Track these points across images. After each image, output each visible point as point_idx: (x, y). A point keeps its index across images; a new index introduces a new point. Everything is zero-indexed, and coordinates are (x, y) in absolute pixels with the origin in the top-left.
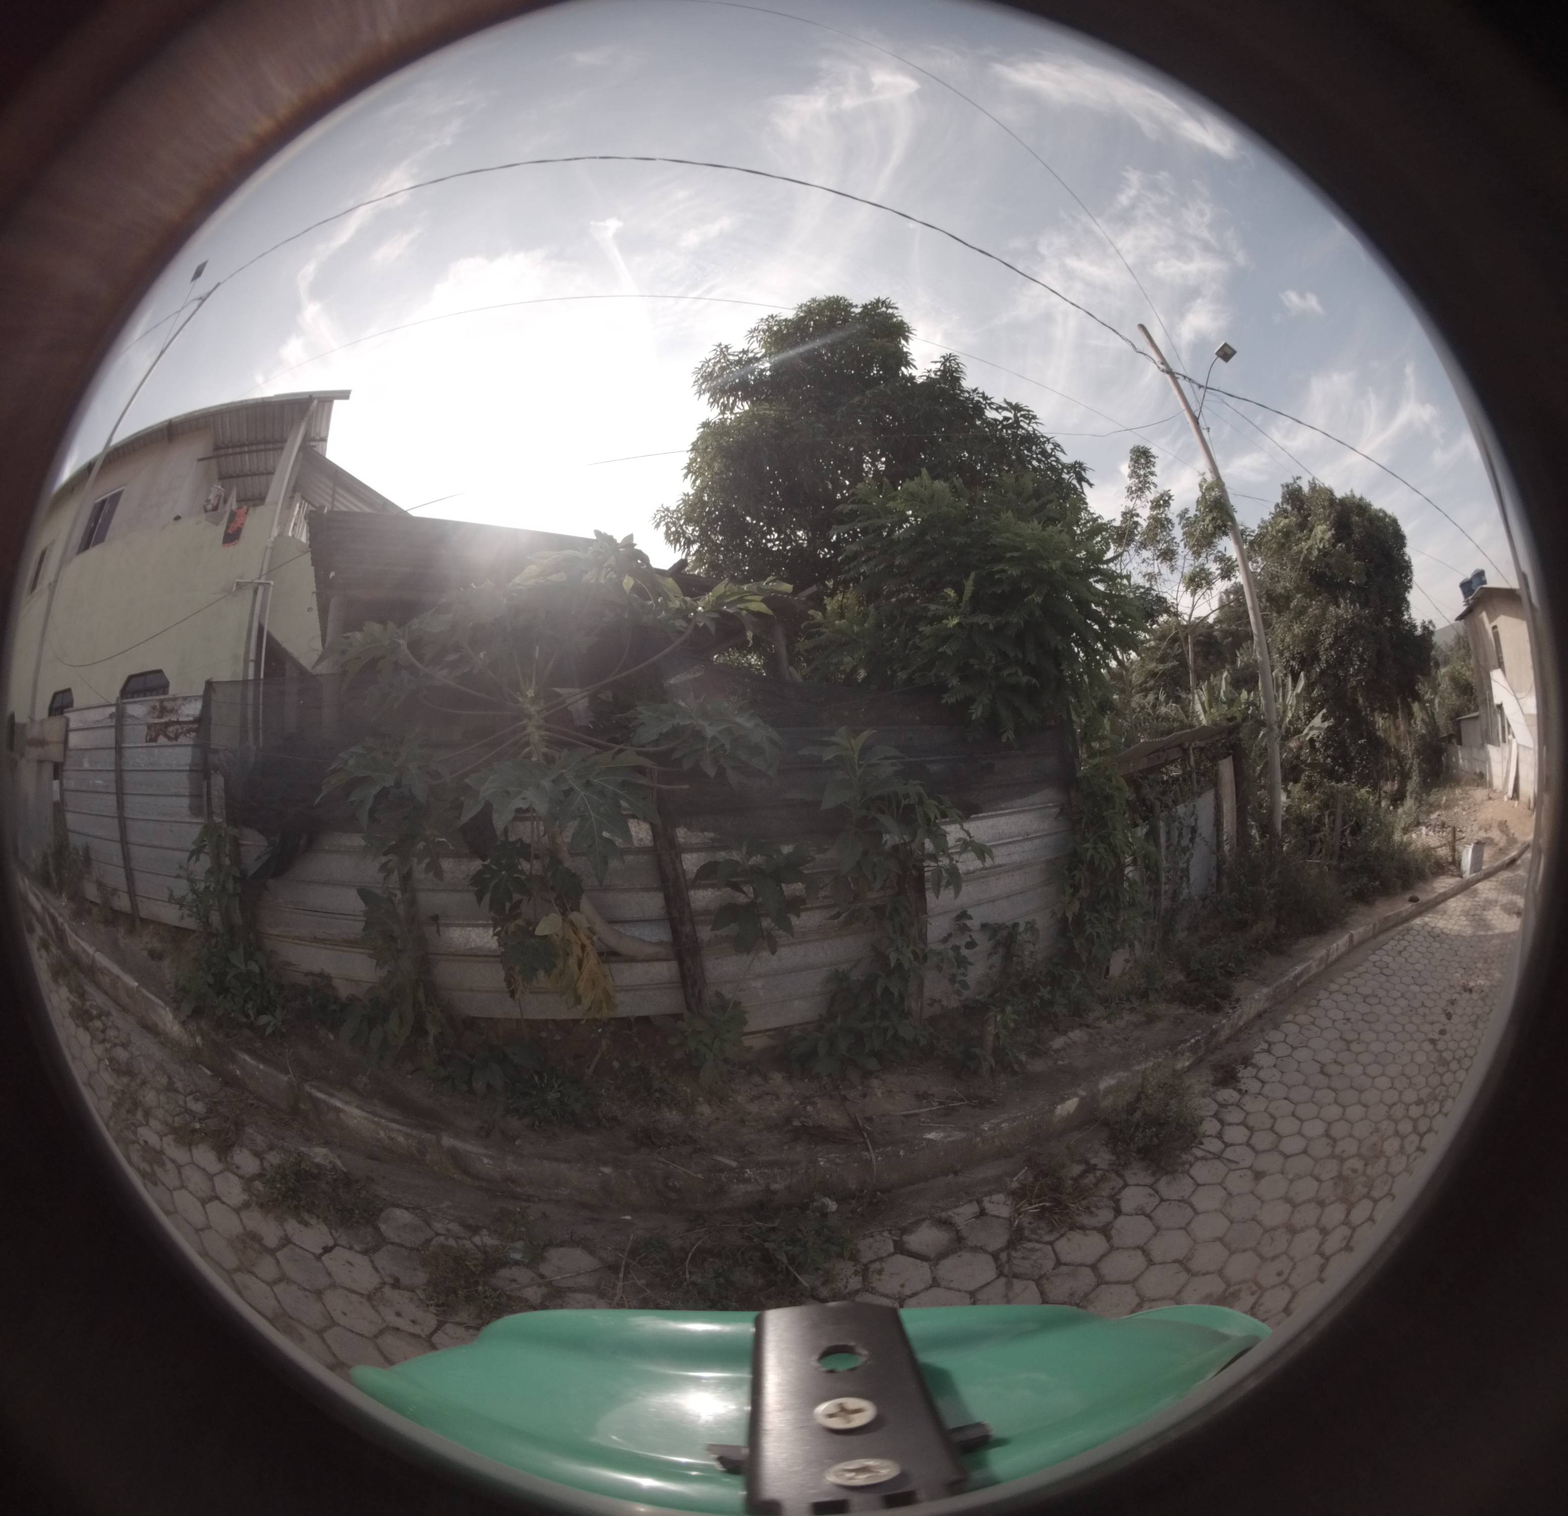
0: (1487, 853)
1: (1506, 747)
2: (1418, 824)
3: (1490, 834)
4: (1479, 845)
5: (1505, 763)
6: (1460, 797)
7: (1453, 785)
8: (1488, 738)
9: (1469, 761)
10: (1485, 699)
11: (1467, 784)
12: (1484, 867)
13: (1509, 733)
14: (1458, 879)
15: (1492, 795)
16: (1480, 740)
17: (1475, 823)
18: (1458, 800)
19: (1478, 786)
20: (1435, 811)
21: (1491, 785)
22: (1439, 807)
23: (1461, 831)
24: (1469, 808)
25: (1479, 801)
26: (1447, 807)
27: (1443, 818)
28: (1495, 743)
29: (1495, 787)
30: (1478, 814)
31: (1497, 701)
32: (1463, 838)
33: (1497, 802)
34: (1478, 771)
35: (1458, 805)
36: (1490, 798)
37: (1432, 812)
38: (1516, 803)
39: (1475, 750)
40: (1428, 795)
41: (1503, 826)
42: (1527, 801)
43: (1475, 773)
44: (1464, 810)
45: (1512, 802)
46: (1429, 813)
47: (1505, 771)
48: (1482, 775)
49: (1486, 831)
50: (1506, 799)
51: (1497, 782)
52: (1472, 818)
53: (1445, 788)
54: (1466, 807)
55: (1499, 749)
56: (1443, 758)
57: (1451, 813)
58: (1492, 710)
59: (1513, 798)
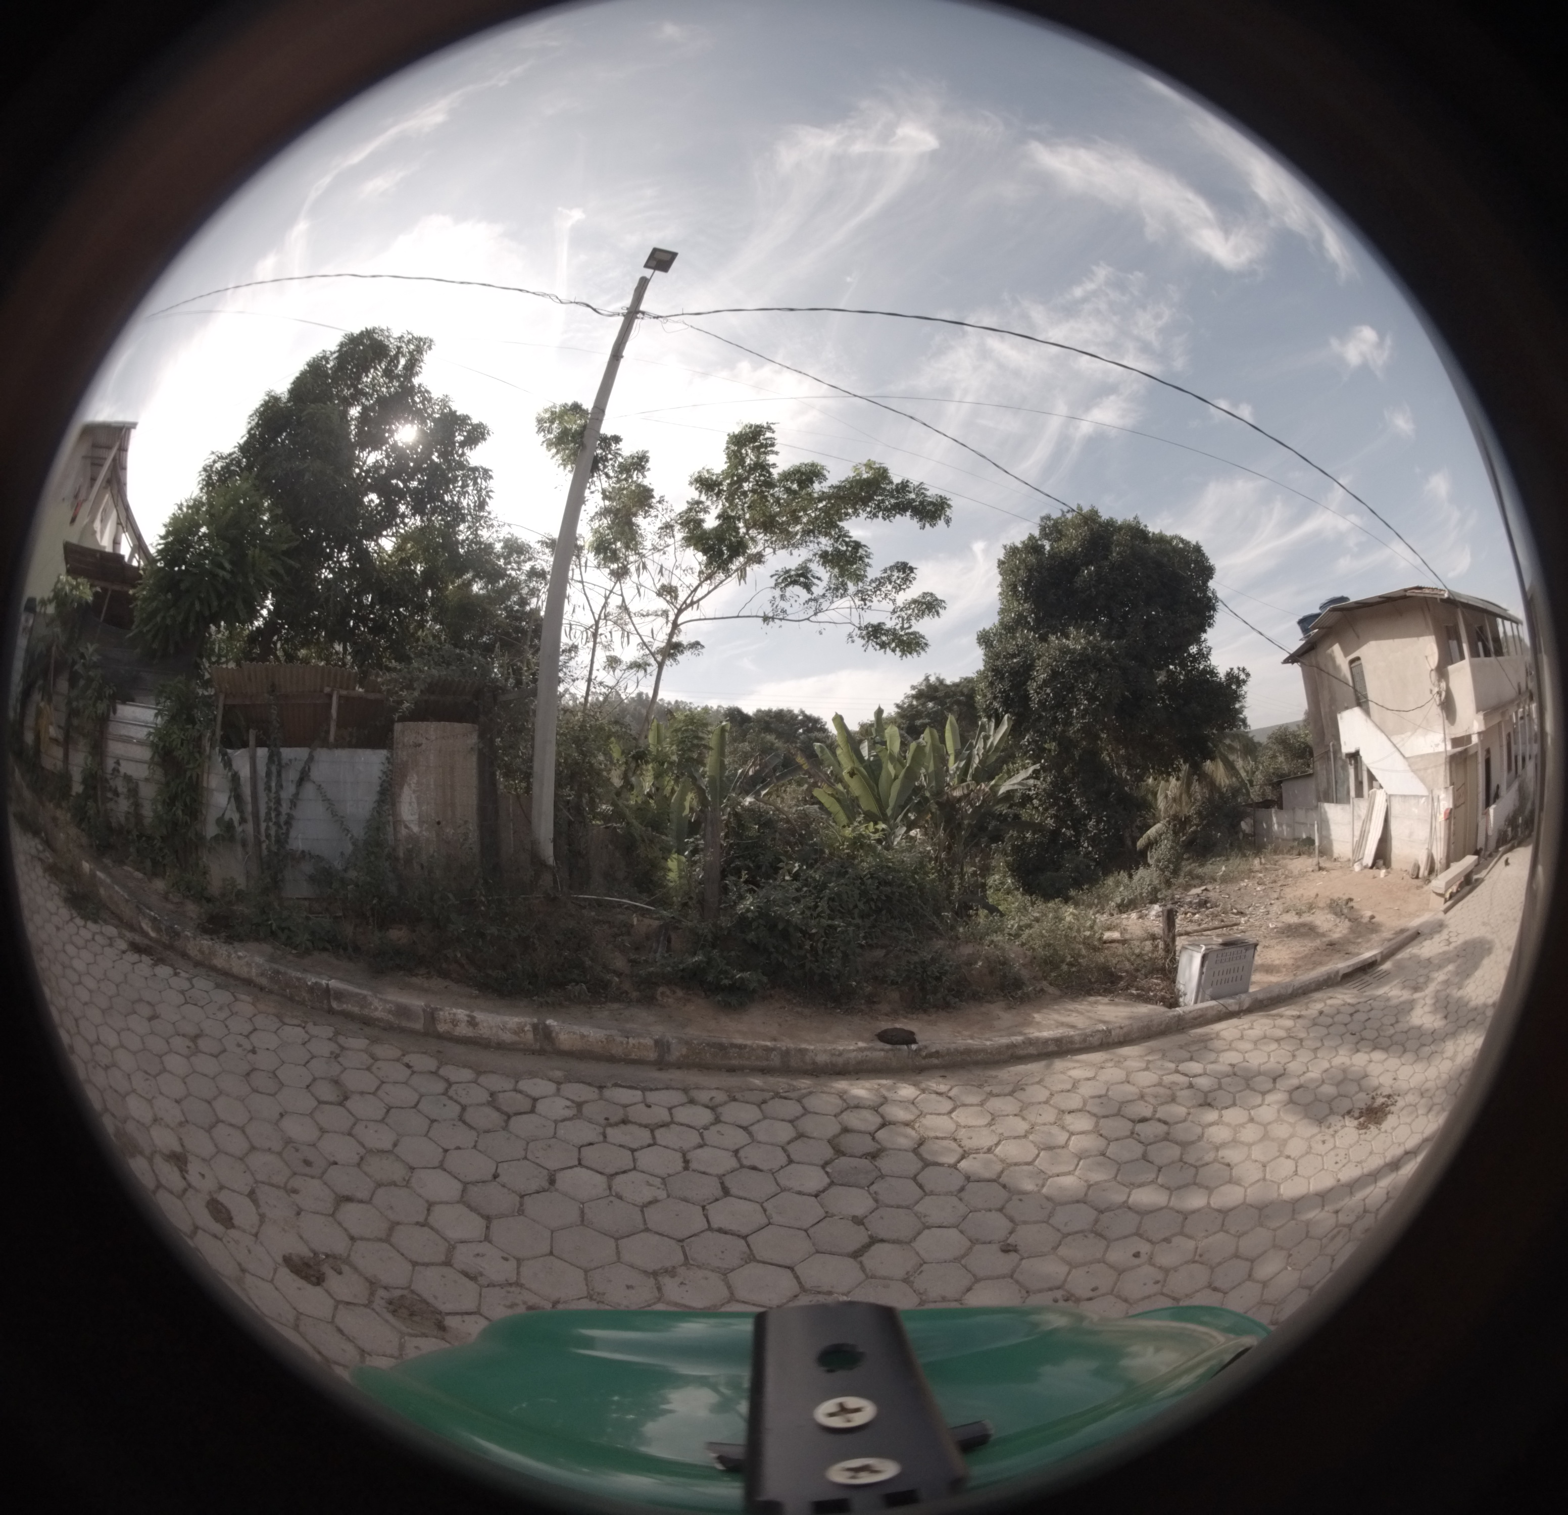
1: (1362, 806)
3: (1307, 918)
5: (1358, 825)
6: (1258, 867)
7: (1248, 852)
8: (1324, 795)
10: (1327, 752)
13: (1371, 786)
15: (1325, 865)
16: (1312, 800)
17: (1279, 902)
18: (1252, 871)
19: (1298, 854)
20: (1201, 884)
21: (1326, 851)
22: (1209, 879)
23: (1241, 913)
24: (1274, 882)
25: (1296, 873)
26: (1225, 880)
27: (1211, 894)
28: (1340, 800)
29: (1331, 854)
30: (1287, 890)
31: (1348, 748)
33: (1334, 874)
34: (1303, 836)
35: (1251, 878)
36: (1320, 869)
37: (1192, 886)
38: (1383, 872)
39: (1300, 812)
40: (1193, 863)
41: (1341, 907)
42: (1410, 868)
43: (1296, 840)
44: (1259, 884)
45: (1375, 871)
46: (1184, 886)
47: (1357, 833)
48: (1307, 841)
49: (1299, 914)
50: (1357, 868)
51: (1342, 844)
52: (1276, 895)
53: (1229, 856)
54: (1268, 880)
55: (1348, 807)
57: (1232, 888)
58: (1340, 763)
59: (1374, 865)
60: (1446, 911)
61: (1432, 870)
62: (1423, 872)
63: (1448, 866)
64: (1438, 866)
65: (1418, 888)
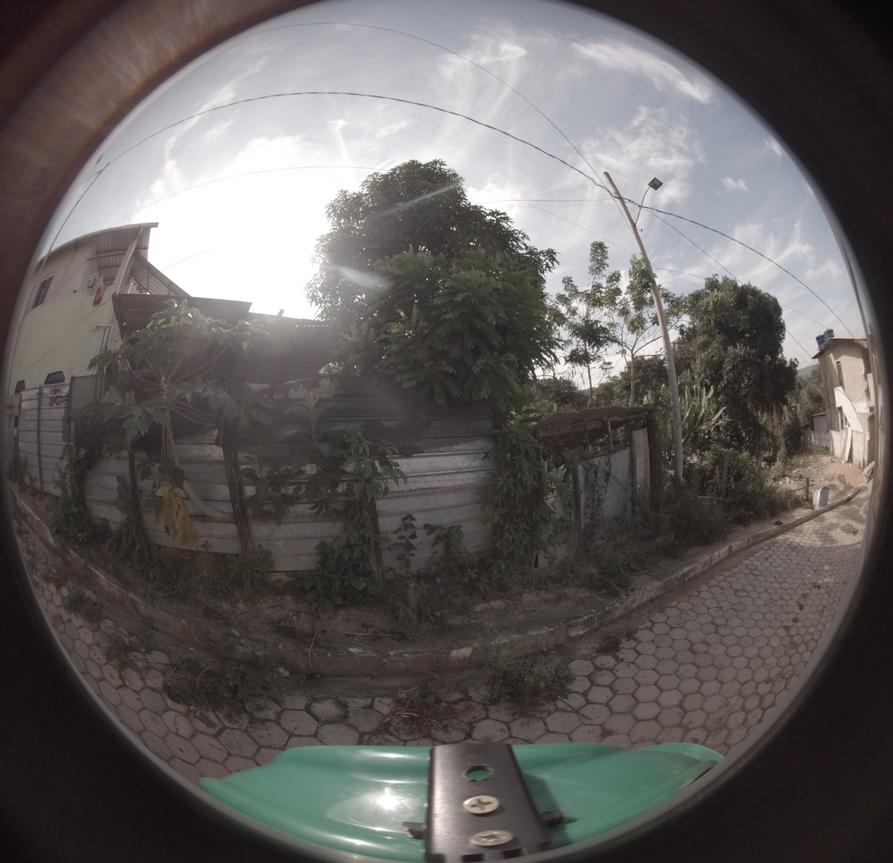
0: (831, 494)
1: (844, 432)
2: (784, 476)
3: (832, 483)
4: (825, 490)
5: (843, 442)
6: (812, 460)
7: (807, 453)
8: (831, 426)
9: (818, 440)
10: (830, 404)
11: (817, 453)
12: (829, 503)
13: (846, 424)
14: (810, 510)
15: (833, 460)
16: (826, 428)
17: (822, 476)
18: (810, 462)
19: (824, 454)
20: (796, 468)
21: (833, 454)
22: (798, 466)
23: (812, 481)
24: (818, 467)
25: (825, 463)
26: (804, 466)
27: (800, 473)
28: (837, 429)
29: (835, 456)
30: (824, 471)
31: (838, 405)
32: (814, 485)
33: (837, 464)
34: (824, 446)
35: (811, 465)
36: (832, 462)
37: (794, 470)
38: (851, 464)
39: (823, 434)
40: (791, 458)
41: (841, 478)
42: (858, 464)
43: (823, 447)
44: (815, 468)
45: (848, 464)
46: (791, 470)
47: (843, 446)
48: (827, 448)
49: (830, 481)
50: (843, 462)
51: (838, 452)
52: (821, 473)
53: (802, 455)
54: (816, 466)
55: (839, 433)
56: (801, 438)
57: (806, 470)
58: (835, 410)
59: (848, 462)
60: (867, 482)
61: (864, 466)
62: (862, 466)
63: (868, 465)
64: (866, 464)
65: (861, 472)
